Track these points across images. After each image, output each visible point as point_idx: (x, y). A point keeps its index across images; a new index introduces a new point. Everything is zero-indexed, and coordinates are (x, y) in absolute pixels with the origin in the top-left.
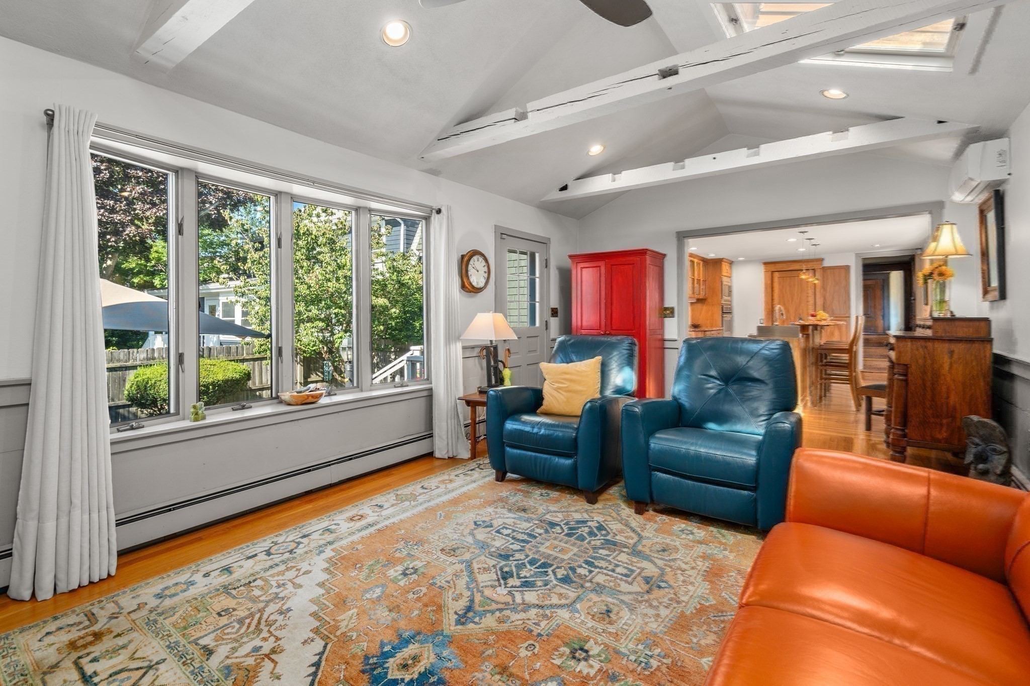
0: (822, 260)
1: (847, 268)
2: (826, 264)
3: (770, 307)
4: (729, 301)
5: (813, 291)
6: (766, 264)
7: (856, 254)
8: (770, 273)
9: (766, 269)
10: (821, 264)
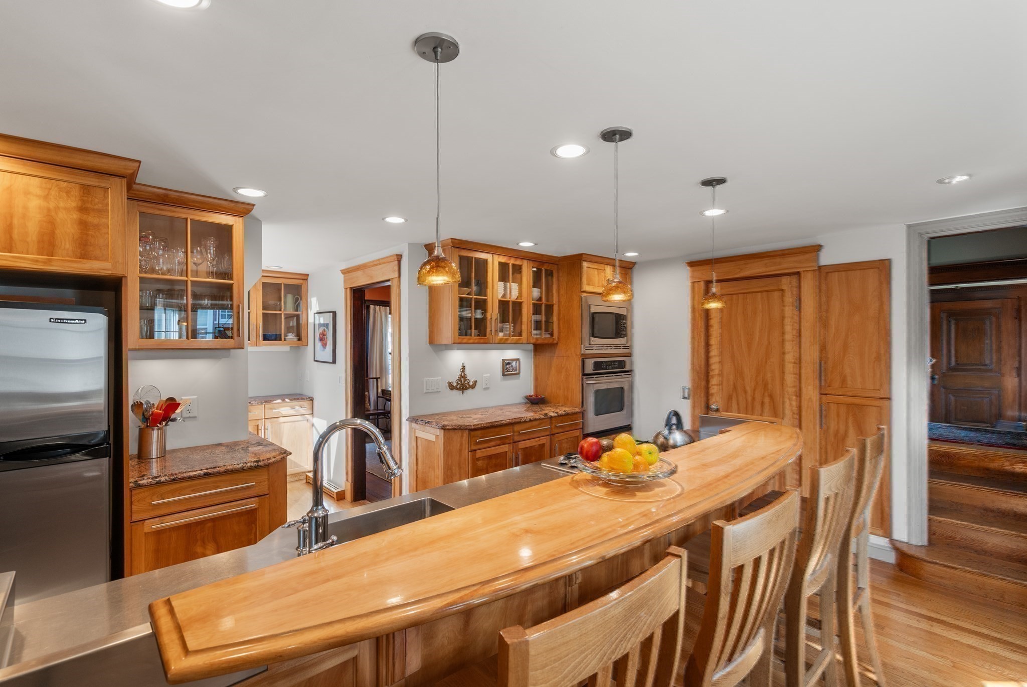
0: (817, 249)
1: (883, 267)
2: (827, 258)
3: (703, 363)
4: (625, 348)
5: (796, 326)
6: (692, 264)
7: (909, 227)
8: (702, 284)
9: (692, 277)
10: (817, 259)
